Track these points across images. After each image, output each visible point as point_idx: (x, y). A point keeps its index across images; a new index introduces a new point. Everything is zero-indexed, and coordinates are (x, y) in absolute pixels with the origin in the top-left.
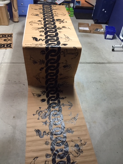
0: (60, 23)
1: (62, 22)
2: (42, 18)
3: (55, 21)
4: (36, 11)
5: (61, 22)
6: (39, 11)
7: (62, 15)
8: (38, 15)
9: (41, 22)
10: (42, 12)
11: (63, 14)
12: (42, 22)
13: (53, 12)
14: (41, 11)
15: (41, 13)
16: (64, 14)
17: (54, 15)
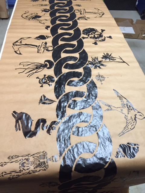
0: (96, 43)
1: (100, 39)
2: (47, 27)
3: (82, 35)
4: (33, 5)
5: (96, 38)
6: (42, 5)
7: (95, 15)
8: (40, 17)
9: (44, 41)
10: (48, 7)
11: (96, 11)
12: (47, 40)
13: (75, 8)
14: (46, 5)
15: (45, 11)
16: (100, 12)
17: (78, 15)
